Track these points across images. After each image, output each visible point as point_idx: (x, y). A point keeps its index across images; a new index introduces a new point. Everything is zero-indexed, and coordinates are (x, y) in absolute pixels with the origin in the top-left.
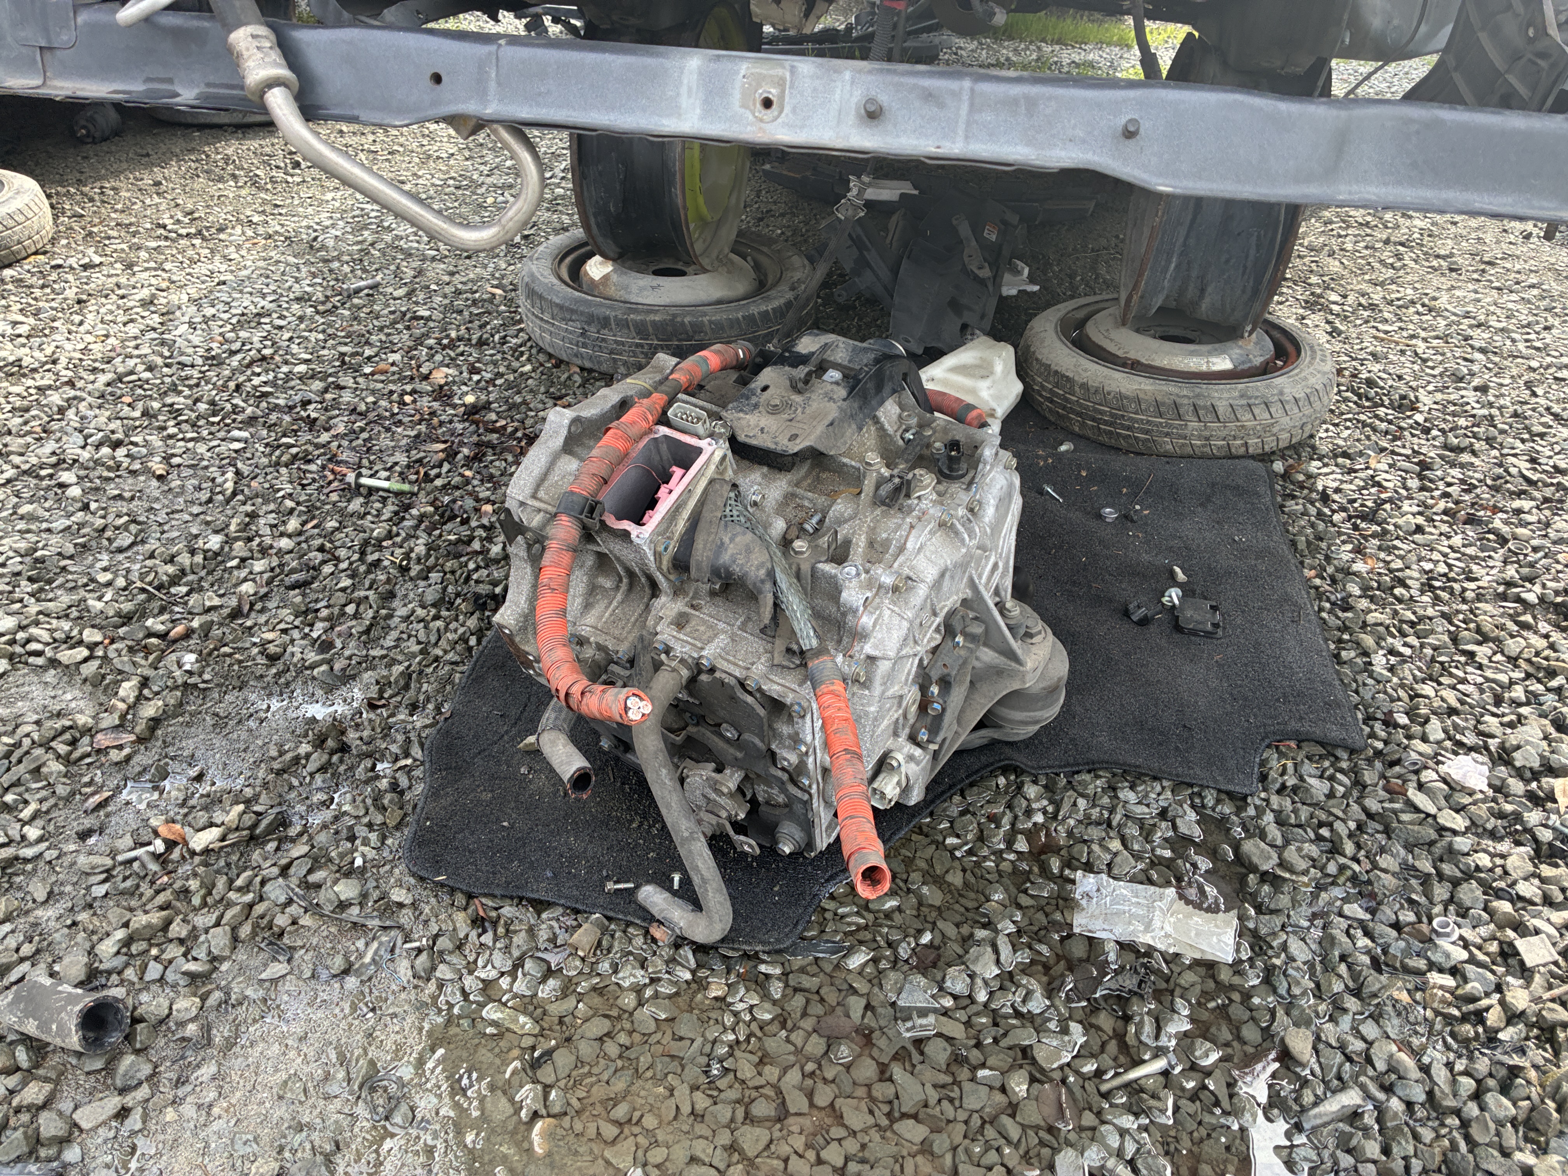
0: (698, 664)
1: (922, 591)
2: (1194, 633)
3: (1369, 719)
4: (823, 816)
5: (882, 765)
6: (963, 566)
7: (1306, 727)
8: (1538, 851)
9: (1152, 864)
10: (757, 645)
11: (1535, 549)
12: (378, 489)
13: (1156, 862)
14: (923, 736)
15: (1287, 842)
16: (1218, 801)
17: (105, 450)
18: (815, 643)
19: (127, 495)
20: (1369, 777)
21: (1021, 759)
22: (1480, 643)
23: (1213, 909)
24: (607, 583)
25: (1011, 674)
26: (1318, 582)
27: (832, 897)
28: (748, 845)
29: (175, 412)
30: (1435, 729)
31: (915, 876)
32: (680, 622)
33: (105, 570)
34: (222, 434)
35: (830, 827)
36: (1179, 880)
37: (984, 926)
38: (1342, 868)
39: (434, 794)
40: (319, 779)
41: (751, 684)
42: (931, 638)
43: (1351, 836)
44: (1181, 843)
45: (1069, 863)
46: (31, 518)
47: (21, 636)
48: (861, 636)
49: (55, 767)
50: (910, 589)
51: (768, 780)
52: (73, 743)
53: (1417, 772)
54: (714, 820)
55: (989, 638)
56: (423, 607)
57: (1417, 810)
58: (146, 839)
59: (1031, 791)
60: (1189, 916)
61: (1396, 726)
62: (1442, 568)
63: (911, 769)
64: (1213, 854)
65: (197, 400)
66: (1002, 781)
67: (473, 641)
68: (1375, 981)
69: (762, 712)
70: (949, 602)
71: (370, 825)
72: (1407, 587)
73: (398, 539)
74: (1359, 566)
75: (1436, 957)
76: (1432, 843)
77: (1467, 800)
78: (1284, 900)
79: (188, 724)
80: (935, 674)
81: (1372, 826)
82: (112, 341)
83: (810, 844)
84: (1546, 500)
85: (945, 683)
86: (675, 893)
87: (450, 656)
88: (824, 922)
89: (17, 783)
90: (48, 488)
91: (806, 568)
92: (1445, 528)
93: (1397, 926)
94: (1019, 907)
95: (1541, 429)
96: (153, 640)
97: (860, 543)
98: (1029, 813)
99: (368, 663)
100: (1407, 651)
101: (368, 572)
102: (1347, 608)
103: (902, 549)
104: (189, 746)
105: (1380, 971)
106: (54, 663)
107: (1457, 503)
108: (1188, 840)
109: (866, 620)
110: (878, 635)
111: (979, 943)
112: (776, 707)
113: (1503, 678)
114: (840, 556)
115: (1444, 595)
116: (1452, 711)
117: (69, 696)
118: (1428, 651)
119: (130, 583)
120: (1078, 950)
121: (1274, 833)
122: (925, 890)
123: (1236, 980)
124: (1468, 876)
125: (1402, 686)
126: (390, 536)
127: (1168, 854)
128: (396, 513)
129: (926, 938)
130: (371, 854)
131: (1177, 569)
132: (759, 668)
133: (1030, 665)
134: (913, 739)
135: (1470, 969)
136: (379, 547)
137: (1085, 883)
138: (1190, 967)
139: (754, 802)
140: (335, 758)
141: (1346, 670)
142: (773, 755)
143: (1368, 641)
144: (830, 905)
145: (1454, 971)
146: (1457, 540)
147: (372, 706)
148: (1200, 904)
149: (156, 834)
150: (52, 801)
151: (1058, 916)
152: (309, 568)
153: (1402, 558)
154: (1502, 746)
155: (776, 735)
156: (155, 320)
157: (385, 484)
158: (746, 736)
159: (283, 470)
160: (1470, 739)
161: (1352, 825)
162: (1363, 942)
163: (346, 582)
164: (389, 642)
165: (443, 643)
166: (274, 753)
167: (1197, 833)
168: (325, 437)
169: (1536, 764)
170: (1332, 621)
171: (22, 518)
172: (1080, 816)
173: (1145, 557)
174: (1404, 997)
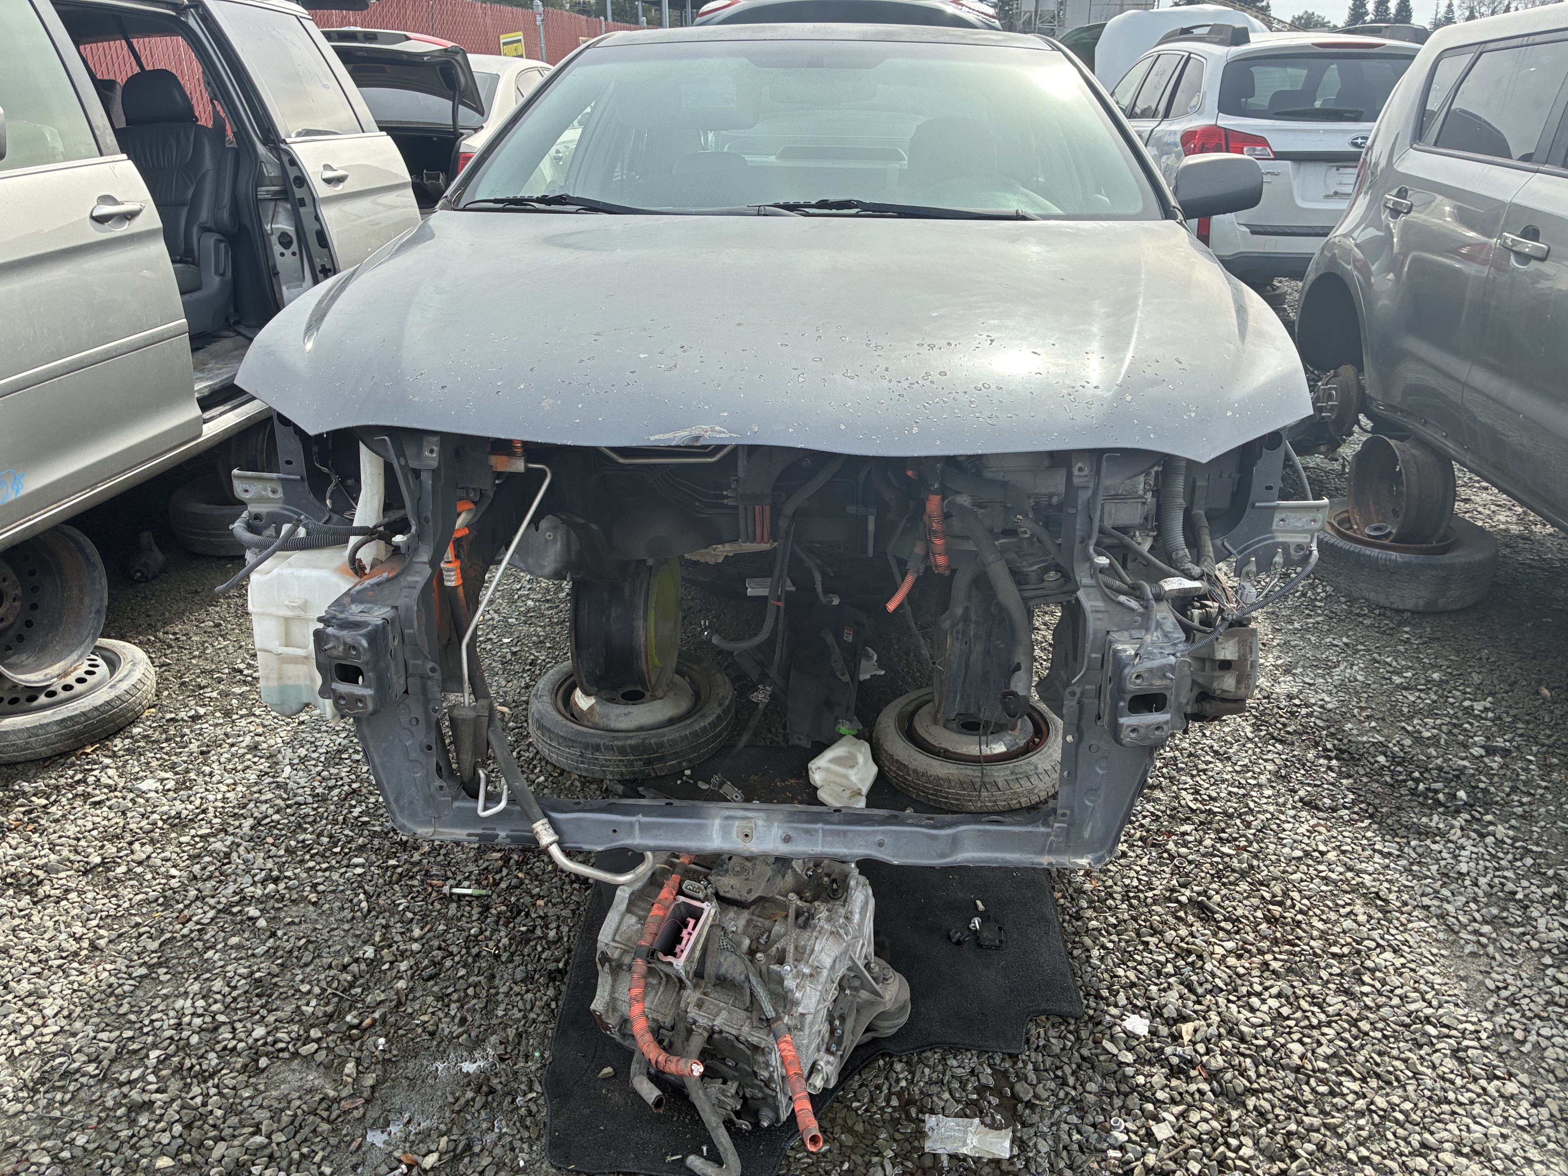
0: (712, 1027)
1: (825, 973)
2: (989, 947)
3: (1088, 994)
4: (783, 1100)
5: (813, 1069)
6: (845, 952)
7: (1050, 1006)
8: (1171, 1070)
9: (967, 1105)
10: (743, 1014)
11: (1190, 862)
12: (465, 895)
13: (969, 1103)
14: (834, 1048)
15: (1039, 1082)
16: (1003, 1060)
17: (271, 887)
18: (774, 1014)
19: (297, 920)
20: (1084, 1034)
21: (892, 1048)
22: (1152, 935)
23: (999, 1128)
24: (654, 981)
25: (879, 1004)
26: (1062, 901)
27: (792, 1148)
28: (745, 1125)
29: (308, 848)
30: (1122, 999)
31: (837, 1129)
32: (700, 1005)
33: (302, 981)
34: (345, 862)
35: (788, 1106)
36: (981, 1112)
37: (877, 1155)
38: (1067, 1094)
39: (554, 1114)
40: (483, 1114)
41: (742, 1038)
42: (833, 993)
43: (1073, 1073)
44: (981, 1090)
45: (921, 1111)
46: (238, 947)
47: (270, 1039)
48: (797, 1003)
49: (325, 1127)
50: (819, 973)
51: (753, 1086)
52: (328, 1109)
53: (1110, 1028)
54: (724, 1112)
55: (864, 985)
56: (516, 983)
57: (1109, 1053)
58: (394, 1165)
59: (898, 1067)
60: (986, 1134)
61: (1102, 998)
62: (1135, 883)
63: (828, 1069)
64: (1000, 1094)
65: (320, 835)
66: (881, 1062)
67: (553, 1005)
68: (1080, 1158)
69: (748, 1052)
70: (841, 971)
71: (521, 1139)
72: (1114, 899)
73: (488, 933)
74: (1088, 886)
75: (1112, 1141)
76: (1115, 1072)
77: (1135, 1043)
78: (1036, 1118)
79: (393, 1087)
80: (836, 1015)
81: (1085, 1065)
82: (240, 788)
83: (778, 1119)
84: (1202, 823)
85: (843, 1018)
86: (706, 1158)
87: (541, 1018)
88: (789, 1165)
89: (305, 1140)
90: (242, 922)
91: (764, 969)
92: (1139, 852)
93: (1094, 1125)
94: (895, 1140)
95: (1204, 766)
96: (354, 1031)
97: (791, 949)
98: (898, 1081)
99: (491, 1030)
100: (1111, 945)
101: (474, 962)
102: (1079, 918)
103: (813, 951)
104: (397, 1101)
105: (1083, 1153)
106: (296, 1054)
107: (1148, 831)
108: (986, 1087)
109: (798, 995)
110: (805, 1002)
111: (874, 1165)
112: (756, 1048)
113: (1162, 959)
114: (781, 961)
115: (1134, 902)
116: (1133, 985)
117: (311, 1077)
118: (1123, 944)
119: (324, 990)
120: (928, 1162)
121: (1032, 1077)
122: (843, 1137)
123: (1011, 1168)
124: (1133, 1090)
125: (1106, 971)
126: (482, 932)
127: (975, 1097)
128: (481, 913)
129: (846, 1166)
130: (527, 1157)
131: (979, 902)
132: (746, 1029)
133: (887, 998)
134: (828, 1051)
135: (1129, 1146)
136: (477, 942)
137: (931, 1121)
138: (987, 1164)
139: (744, 1098)
140: (490, 1098)
141: (1076, 964)
142: (755, 1074)
143: (1088, 941)
144: (791, 1153)
145: (1122, 1148)
146: (1145, 861)
147: (502, 1060)
148: (994, 1126)
149: (400, 1161)
150: (329, 1149)
151: (916, 1144)
152: (434, 964)
153: (1112, 877)
154: (1158, 1006)
155: (756, 1062)
156: (264, 765)
157: (469, 891)
158: (741, 1065)
159: (396, 887)
160: (1139, 1003)
161: (1074, 1066)
162: (1076, 1137)
163: (462, 972)
164: (500, 1013)
165: (536, 1009)
166: (451, 1100)
167: (991, 1082)
168: (416, 857)
169: (1174, 1015)
170: (1070, 929)
171: (232, 947)
172: (926, 1079)
173: (960, 894)
174: (1095, 1166)
